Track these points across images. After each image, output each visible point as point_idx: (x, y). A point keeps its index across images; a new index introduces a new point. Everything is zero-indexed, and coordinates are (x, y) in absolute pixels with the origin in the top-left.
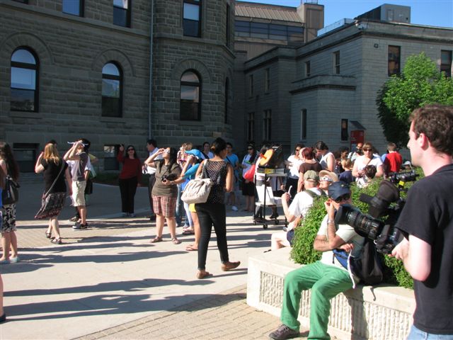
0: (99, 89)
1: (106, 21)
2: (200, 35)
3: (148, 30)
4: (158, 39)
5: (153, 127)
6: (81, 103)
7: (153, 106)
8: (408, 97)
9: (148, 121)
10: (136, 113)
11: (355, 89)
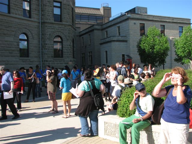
0: (18, 45)
1: (20, 15)
2: (61, 21)
3: (39, 19)
4: (43, 23)
5: (42, 61)
6: (10, 52)
7: (42, 52)
8: (150, 44)
9: (40, 59)
10: (35, 55)
11: (127, 42)
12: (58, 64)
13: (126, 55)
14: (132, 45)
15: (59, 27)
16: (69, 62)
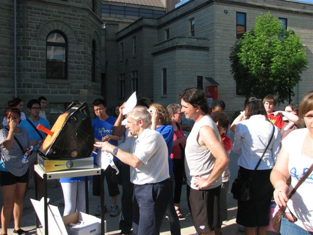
5: (19, 86)
9: (14, 80)
11: (208, 50)
12: (57, 93)
13: (206, 78)
14: (219, 57)
15: (59, 12)
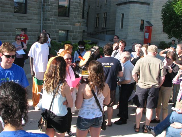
5: (43, 20)
6: (1, 5)
7: (43, 8)
8: (180, 10)
9: (41, 16)
10: (34, 12)
11: (149, 4)
12: (63, 24)
13: (147, 22)
14: (155, 9)
16: (76, 23)
